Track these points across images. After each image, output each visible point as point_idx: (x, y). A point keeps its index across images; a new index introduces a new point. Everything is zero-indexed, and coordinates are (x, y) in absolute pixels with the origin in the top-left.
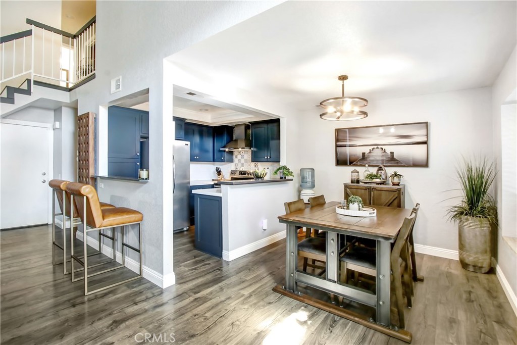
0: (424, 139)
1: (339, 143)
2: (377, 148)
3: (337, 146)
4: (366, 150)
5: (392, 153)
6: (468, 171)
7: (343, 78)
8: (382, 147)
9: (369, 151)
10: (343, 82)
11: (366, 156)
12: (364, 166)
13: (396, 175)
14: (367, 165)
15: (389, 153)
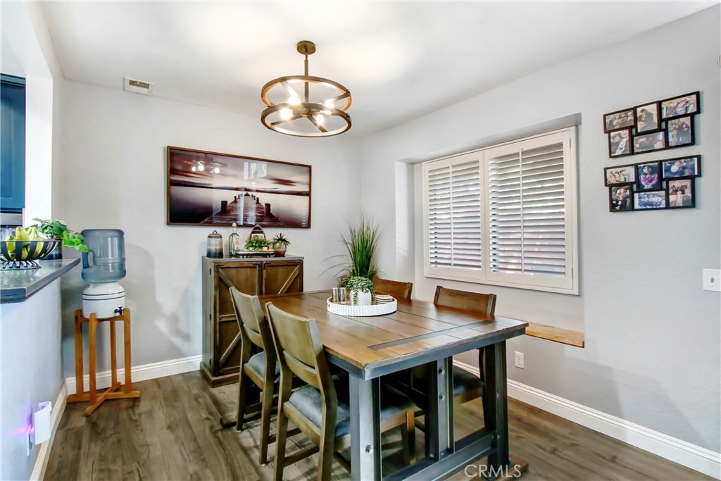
0: (306, 189)
1: (175, 178)
2: (247, 195)
3: (171, 183)
4: (229, 197)
5: (268, 206)
6: (351, 232)
7: (306, 48)
8: (255, 194)
9: (233, 200)
10: (307, 57)
11: (228, 208)
12: (230, 225)
13: (282, 240)
14: (234, 224)
15: (264, 205)
